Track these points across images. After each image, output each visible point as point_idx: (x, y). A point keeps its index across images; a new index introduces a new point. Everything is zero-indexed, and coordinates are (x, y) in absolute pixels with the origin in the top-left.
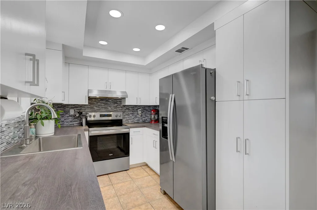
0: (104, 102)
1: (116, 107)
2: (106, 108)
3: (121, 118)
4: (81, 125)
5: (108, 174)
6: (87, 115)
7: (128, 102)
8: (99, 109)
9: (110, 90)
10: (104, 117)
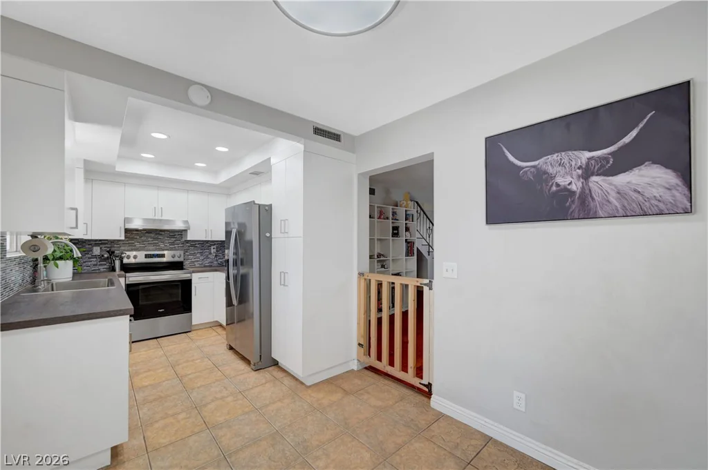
0: (152, 235)
1: (173, 244)
2: (155, 244)
3: (181, 259)
4: (113, 269)
5: (156, 338)
6: (123, 255)
7: (190, 236)
8: (144, 246)
9: (161, 218)
10: (153, 257)
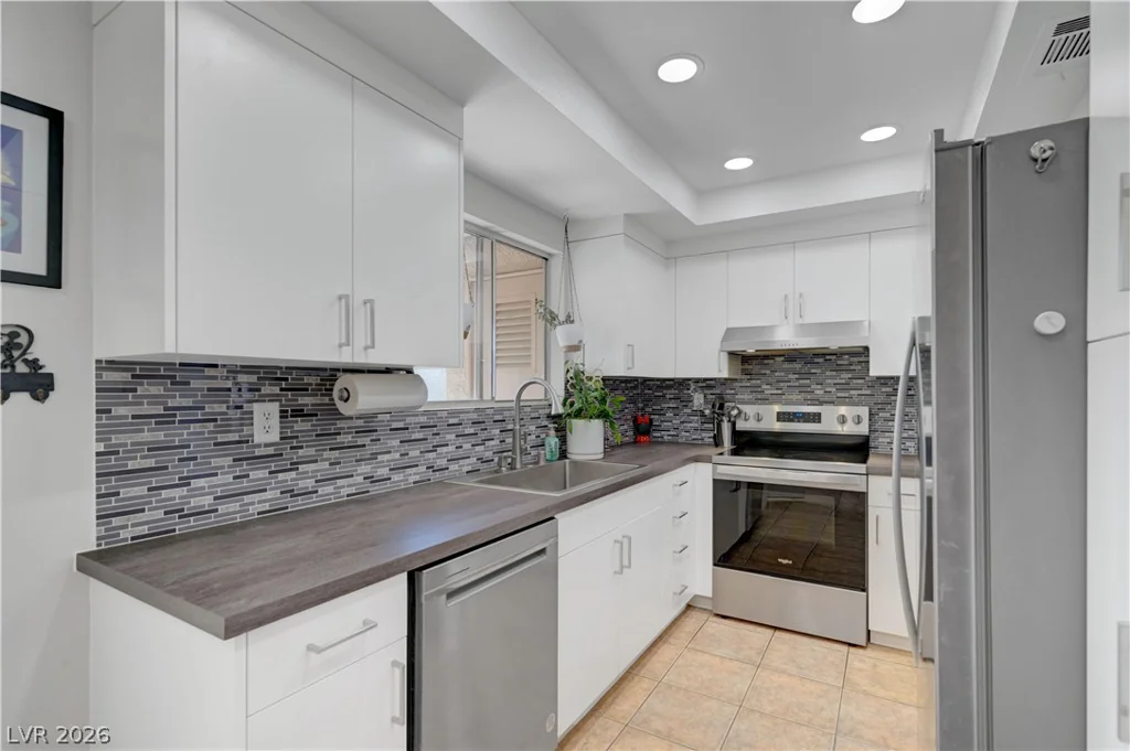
0: (797, 366)
1: (844, 387)
2: (803, 389)
3: (863, 429)
4: (717, 441)
6: (734, 412)
7: (878, 366)
8: (780, 392)
10: (792, 421)
